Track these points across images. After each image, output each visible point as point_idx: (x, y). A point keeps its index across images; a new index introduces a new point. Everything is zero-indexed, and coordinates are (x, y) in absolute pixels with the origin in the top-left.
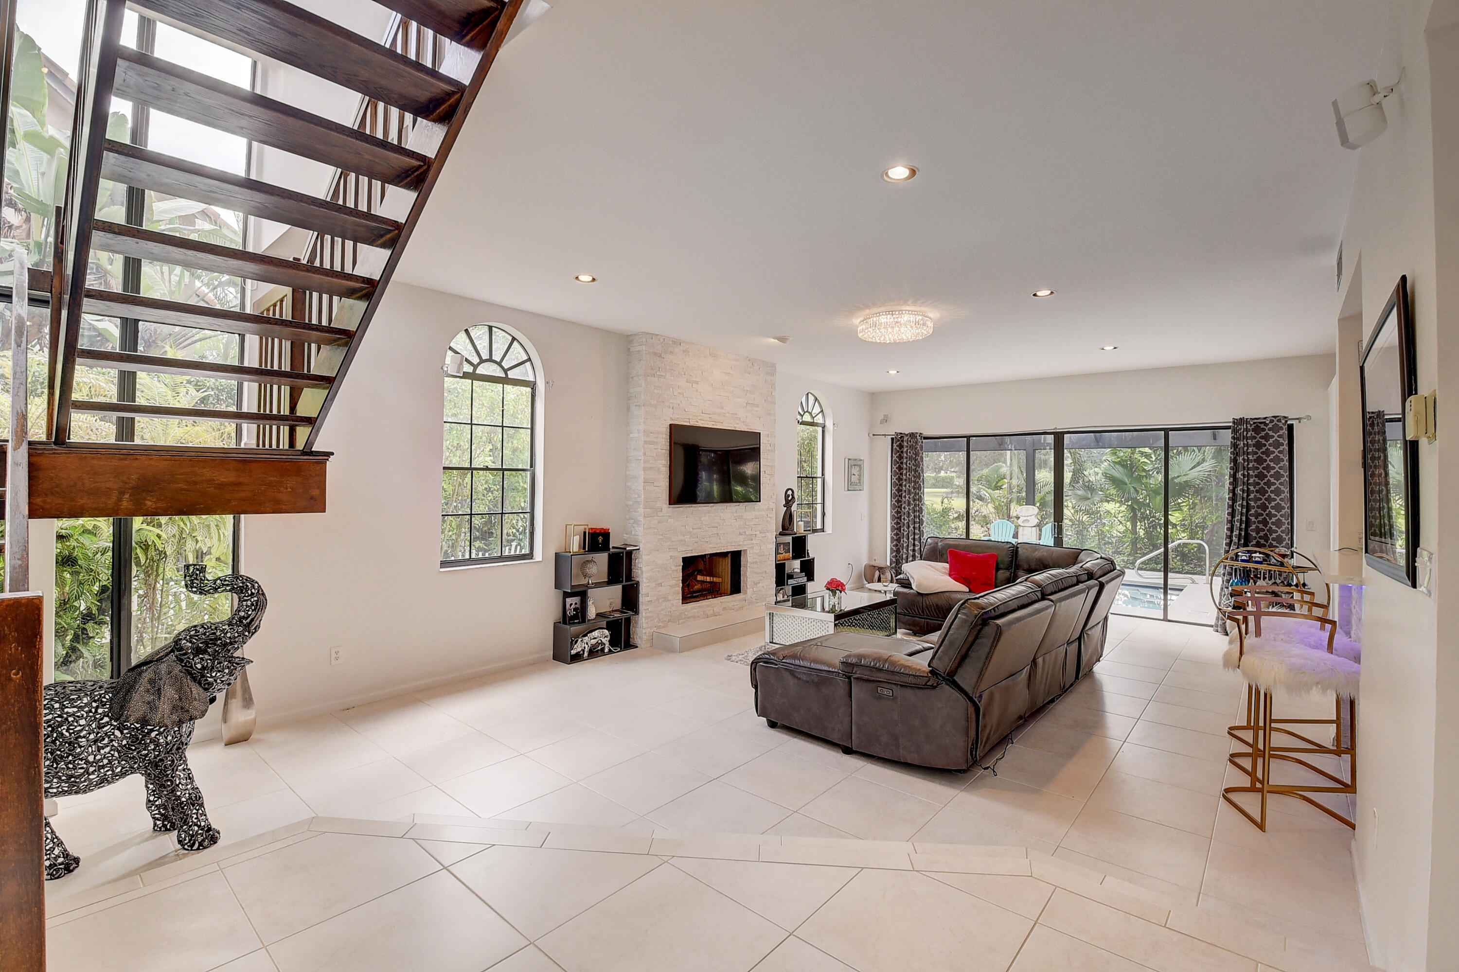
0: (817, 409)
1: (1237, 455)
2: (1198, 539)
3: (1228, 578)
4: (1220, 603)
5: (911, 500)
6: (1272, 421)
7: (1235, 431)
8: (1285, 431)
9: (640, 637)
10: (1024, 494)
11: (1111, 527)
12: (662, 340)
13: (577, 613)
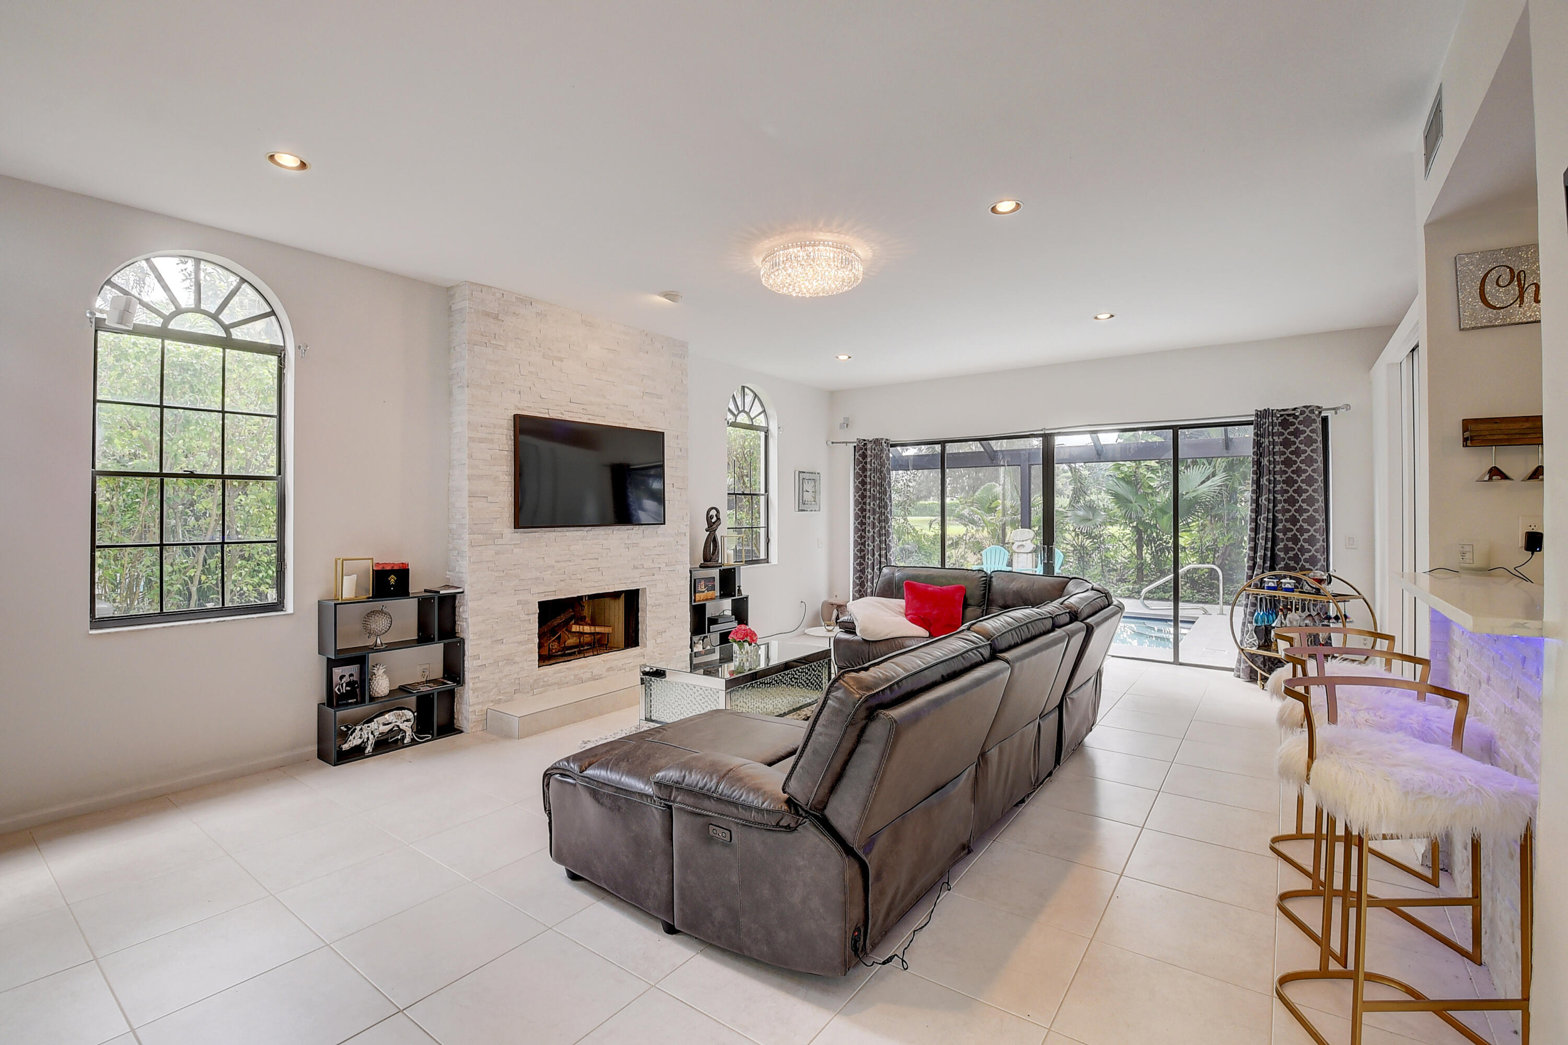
0: (757, 408)
1: (1261, 456)
2: (1208, 563)
3: (1252, 609)
4: (1241, 641)
5: (876, 522)
6: (1302, 413)
7: (1258, 426)
8: (1318, 425)
9: (466, 718)
10: (1019, 517)
11: (1116, 552)
12: (498, 295)
13: (354, 689)
